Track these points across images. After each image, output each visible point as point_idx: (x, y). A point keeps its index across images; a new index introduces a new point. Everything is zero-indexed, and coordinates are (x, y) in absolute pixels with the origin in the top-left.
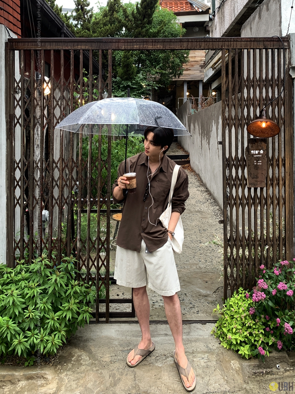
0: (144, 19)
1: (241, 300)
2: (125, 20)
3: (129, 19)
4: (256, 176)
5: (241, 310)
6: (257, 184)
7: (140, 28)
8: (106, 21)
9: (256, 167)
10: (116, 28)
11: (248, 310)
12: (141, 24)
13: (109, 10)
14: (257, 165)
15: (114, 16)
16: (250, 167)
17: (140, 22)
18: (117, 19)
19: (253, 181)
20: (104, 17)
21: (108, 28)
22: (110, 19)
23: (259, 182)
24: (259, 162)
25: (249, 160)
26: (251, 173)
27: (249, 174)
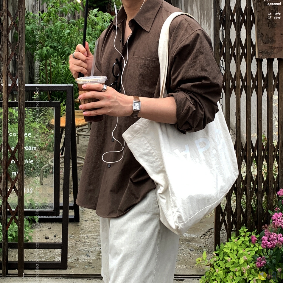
1: (243, 245)
4: (271, 38)
5: (242, 261)
6: (272, 53)
9: (272, 23)
11: (254, 260)
14: (272, 19)
16: (260, 24)
19: (265, 47)
23: (276, 50)
24: (276, 14)
25: (258, 12)
26: (262, 34)
27: (260, 36)
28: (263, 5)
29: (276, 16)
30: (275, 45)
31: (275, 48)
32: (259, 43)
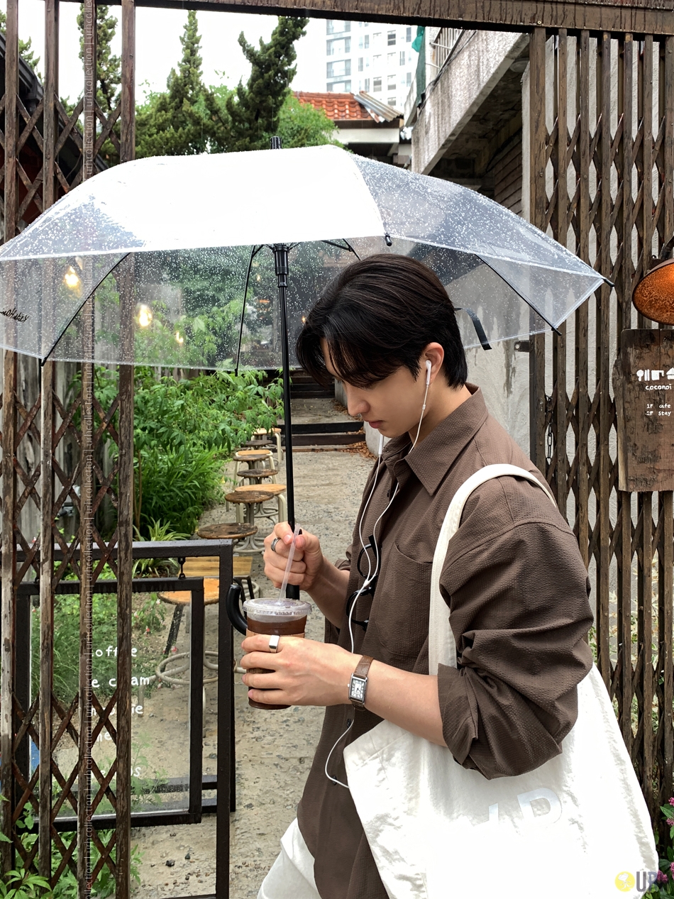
0: (256, 119)
2: (211, 118)
3: (220, 118)
4: (654, 453)
6: (655, 480)
7: (248, 139)
8: (166, 121)
9: (653, 425)
10: (188, 136)
12: (251, 128)
13: (173, 97)
14: (655, 416)
15: (184, 109)
16: (631, 424)
17: (247, 125)
18: (191, 115)
19: (639, 470)
20: (159, 110)
21: (168, 135)
22: (174, 117)
23: (661, 475)
24: (662, 406)
25: (627, 402)
26: (635, 445)
27: (630, 448)
28: (637, 388)
29: (661, 410)
30: (660, 466)
31: (659, 471)
32: (629, 461)
